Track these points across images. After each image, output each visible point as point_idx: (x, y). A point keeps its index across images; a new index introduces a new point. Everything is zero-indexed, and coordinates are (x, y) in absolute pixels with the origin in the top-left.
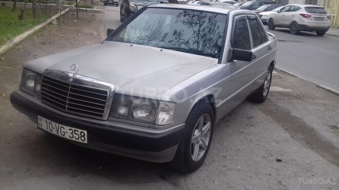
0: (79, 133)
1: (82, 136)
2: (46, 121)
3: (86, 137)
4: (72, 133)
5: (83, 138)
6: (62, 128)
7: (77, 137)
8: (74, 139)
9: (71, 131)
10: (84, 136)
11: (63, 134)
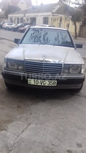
0: (53, 82)
1: (54, 83)
2: (34, 80)
3: (56, 83)
4: (49, 83)
5: (54, 84)
6: (44, 82)
7: (52, 84)
8: (50, 85)
9: (49, 82)
10: (55, 83)
11: (44, 84)
